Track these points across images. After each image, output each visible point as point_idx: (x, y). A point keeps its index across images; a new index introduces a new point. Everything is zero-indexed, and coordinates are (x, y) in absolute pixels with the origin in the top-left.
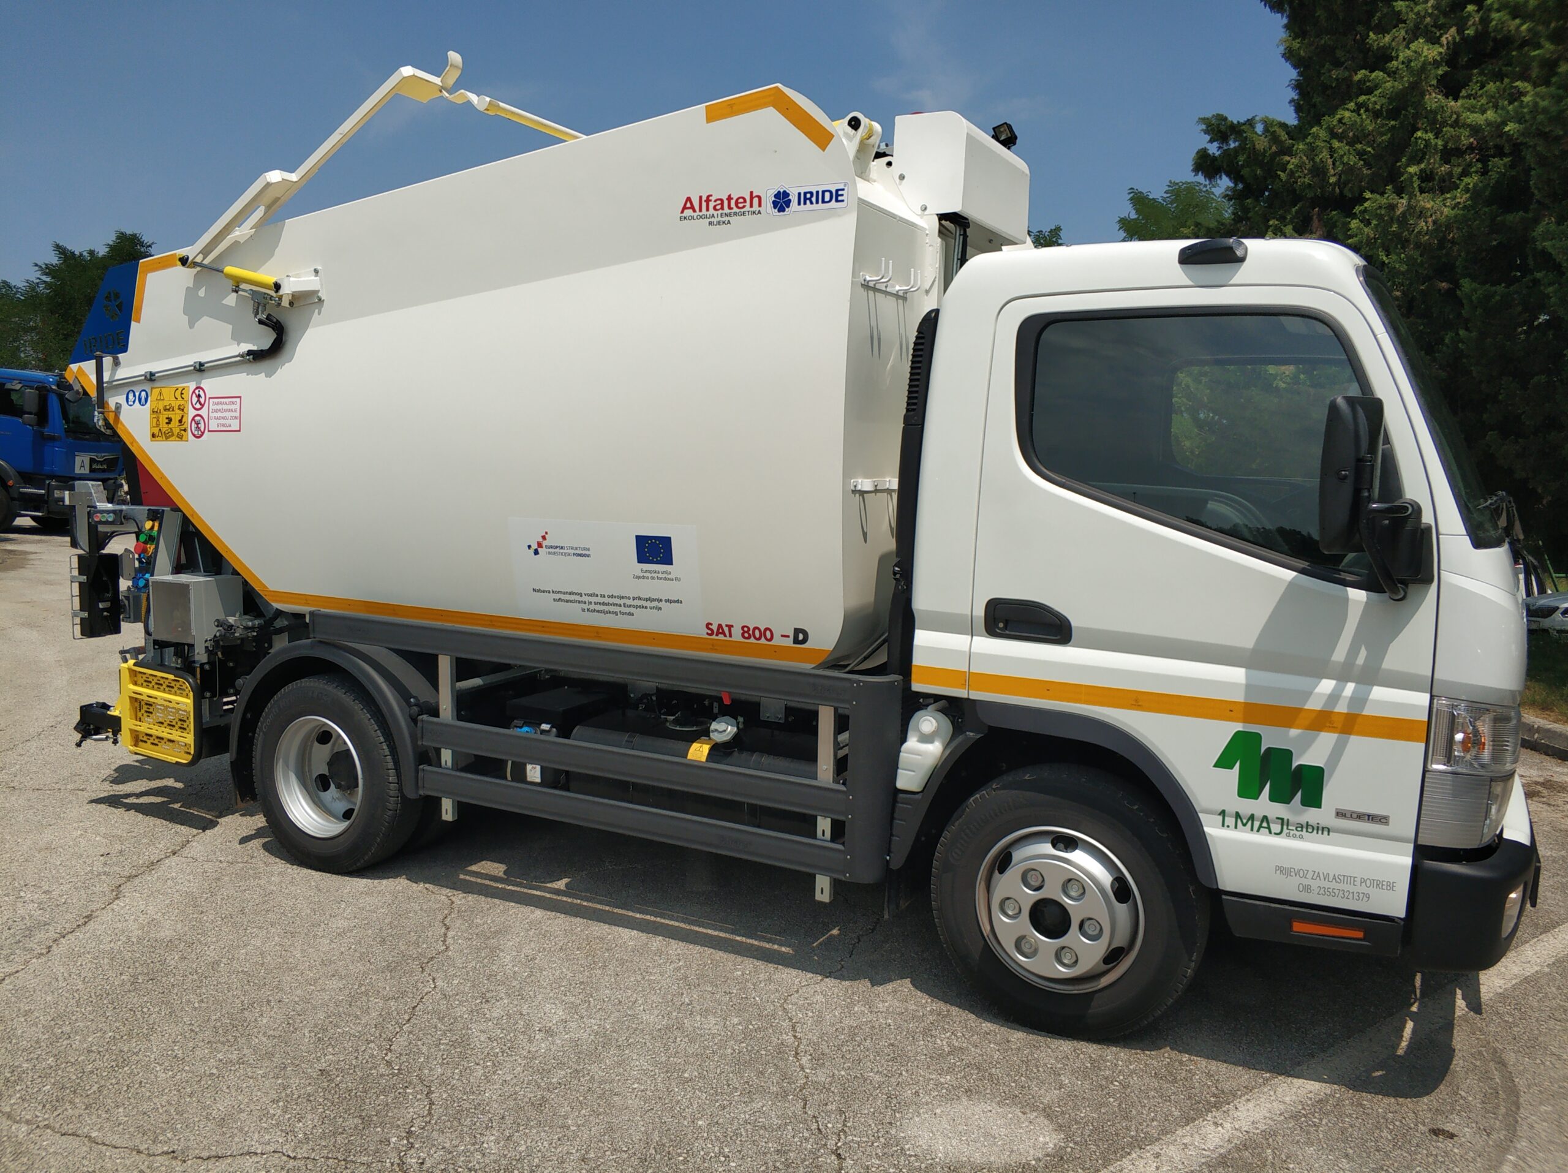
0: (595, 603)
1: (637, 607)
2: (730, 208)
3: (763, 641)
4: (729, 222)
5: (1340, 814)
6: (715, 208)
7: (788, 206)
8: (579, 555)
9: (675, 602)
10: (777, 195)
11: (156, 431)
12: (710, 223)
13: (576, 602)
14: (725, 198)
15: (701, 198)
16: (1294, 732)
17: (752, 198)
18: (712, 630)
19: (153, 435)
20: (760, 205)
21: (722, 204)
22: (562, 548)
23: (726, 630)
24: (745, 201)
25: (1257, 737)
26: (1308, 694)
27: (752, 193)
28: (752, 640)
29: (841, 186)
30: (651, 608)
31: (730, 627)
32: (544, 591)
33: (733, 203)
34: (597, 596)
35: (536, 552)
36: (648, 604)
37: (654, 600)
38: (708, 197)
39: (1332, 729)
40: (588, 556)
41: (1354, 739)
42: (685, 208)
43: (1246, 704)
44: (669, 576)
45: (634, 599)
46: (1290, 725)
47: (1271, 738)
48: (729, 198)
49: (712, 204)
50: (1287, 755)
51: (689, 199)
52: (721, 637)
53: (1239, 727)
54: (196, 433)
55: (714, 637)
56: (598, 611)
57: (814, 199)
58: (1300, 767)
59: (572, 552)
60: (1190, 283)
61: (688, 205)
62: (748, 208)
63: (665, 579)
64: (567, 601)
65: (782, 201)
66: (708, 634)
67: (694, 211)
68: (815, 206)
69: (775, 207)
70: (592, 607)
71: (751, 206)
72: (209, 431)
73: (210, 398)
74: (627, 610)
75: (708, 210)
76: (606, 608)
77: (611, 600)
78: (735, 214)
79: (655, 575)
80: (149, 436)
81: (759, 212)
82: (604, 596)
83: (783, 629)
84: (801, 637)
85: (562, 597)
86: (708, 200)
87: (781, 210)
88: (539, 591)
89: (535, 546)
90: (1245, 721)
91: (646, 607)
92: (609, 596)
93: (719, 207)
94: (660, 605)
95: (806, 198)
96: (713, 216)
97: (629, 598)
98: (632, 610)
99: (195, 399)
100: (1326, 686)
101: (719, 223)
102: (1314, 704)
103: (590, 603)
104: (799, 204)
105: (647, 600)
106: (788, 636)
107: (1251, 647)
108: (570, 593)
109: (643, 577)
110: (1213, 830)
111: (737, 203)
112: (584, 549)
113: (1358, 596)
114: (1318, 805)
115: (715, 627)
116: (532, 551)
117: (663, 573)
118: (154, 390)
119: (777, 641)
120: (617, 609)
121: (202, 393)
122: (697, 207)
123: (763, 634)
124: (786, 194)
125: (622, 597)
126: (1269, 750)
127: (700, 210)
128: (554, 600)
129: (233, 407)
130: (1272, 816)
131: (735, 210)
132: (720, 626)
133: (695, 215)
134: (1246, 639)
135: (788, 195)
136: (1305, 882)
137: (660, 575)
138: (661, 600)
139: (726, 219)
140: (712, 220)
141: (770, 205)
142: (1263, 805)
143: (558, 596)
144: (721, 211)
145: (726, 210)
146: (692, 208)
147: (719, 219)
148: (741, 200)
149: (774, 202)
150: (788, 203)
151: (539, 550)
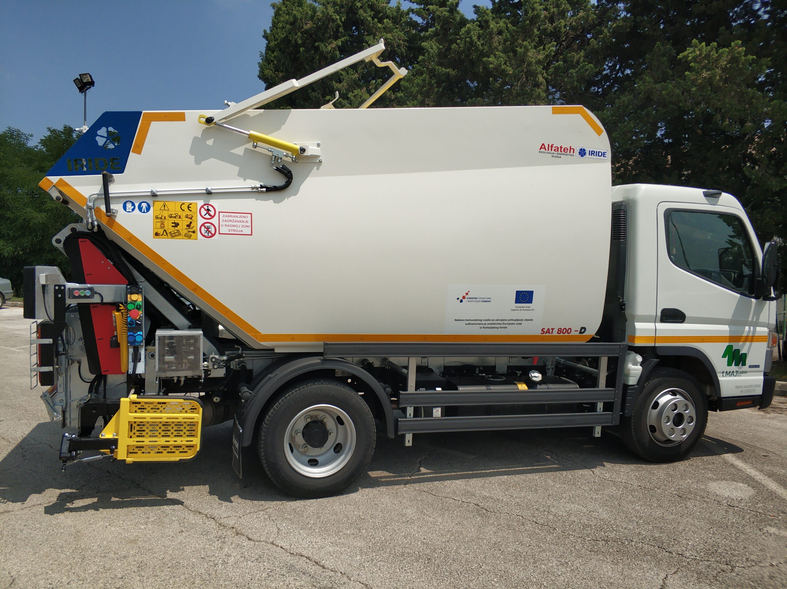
0: (488, 324)
1: (509, 324)
2: (561, 151)
3: (566, 334)
4: (560, 157)
5: (750, 367)
6: (555, 150)
7: (585, 155)
8: (485, 301)
9: (529, 320)
10: (581, 150)
11: (161, 231)
12: (552, 156)
13: (477, 324)
14: (559, 147)
15: (549, 145)
16: (740, 343)
17: (570, 149)
18: (544, 332)
19: (157, 234)
20: (573, 152)
21: (558, 149)
22: (476, 298)
23: (551, 331)
24: (567, 150)
25: (732, 346)
26: (743, 331)
27: (570, 147)
28: (562, 334)
29: (606, 151)
30: (517, 324)
31: (553, 329)
32: (461, 320)
33: (562, 149)
34: (490, 320)
35: (461, 301)
36: (516, 322)
37: (519, 320)
38: (552, 145)
39: (749, 341)
40: (490, 301)
41: (753, 343)
42: (541, 148)
43: (729, 336)
44: (529, 309)
45: (509, 320)
46: (739, 342)
47: (736, 346)
48: (561, 147)
49: (553, 148)
50: (739, 350)
51: (543, 144)
52: (548, 334)
53: (727, 344)
54: (206, 234)
55: (544, 334)
56: (488, 328)
57: (595, 154)
58: (742, 354)
59: (481, 300)
60: (708, 203)
61: (543, 147)
62: (568, 153)
63: (527, 310)
64: (473, 324)
65: (582, 153)
66: (542, 333)
67: (546, 150)
68: (595, 157)
69: (580, 154)
70: (485, 326)
71: (570, 152)
72: (219, 233)
73: (219, 212)
74: (504, 326)
75: (551, 150)
76: (493, 326)
77: (496, 322)
78: (563, 154)
79: (522, 309)
80: (152, 234)
81: (573, 155)
82: (494, 320)
83: (576, 328)
84: (583, 330)
85: (470, 322)
86: (552, 147)
87: (582, 156)
88: (459, 320)
89: (461, 298)
90: (729, 342)
91: (514, 324)
92: (496, 320)
93: (556, 150)
94: (521, 322)
95: (592, 153)
96: (554, 153)
97: (506, 320)
98: (506, 326)
99: (204, 212)
100: (747, 328)
101: (556, 157)
102: (745, 334)
103: (485, 324)
104: (589, 155)
105: (515, 320)
106: (577, 331)
107: (730, 318)
108: (476, 320)
109: (516, 310)
110: (721, 378)
111: (564, 150)
112: (488, 298)
113: (754, 300)
114: (745, 365)
115: (545, 330)
116: (459, 300)
117: (526, 307)
118: (156, 203)
119: (573, 333)
120: (499, 326)
121: (210, 208)
122: (547, 149)
123: (567, 331)
124: (584, 150)
125: (503, 320)
126: (735, 350)
127: (548, 150)
128: (466, 324)
129: (245, 219)
130: (735, 371)
131: (563, 152)
132: (548, 329)
133: (546, 151)
134: (729, 316)
135: (585, 151)
136: (742, 389)
137: (525, 309)
138: (523, 320)
139: (559, 156)
140: (553, 155)
141: (578, 153)
142: (733, 368)
143: (468, 322)
144: (557, 152)
145: (559, 152)
146: (545, 148)
147: (556, 155)
148: (566, 149)
149: (579, 152)
150: (585, 154)
151: (463, 300)
